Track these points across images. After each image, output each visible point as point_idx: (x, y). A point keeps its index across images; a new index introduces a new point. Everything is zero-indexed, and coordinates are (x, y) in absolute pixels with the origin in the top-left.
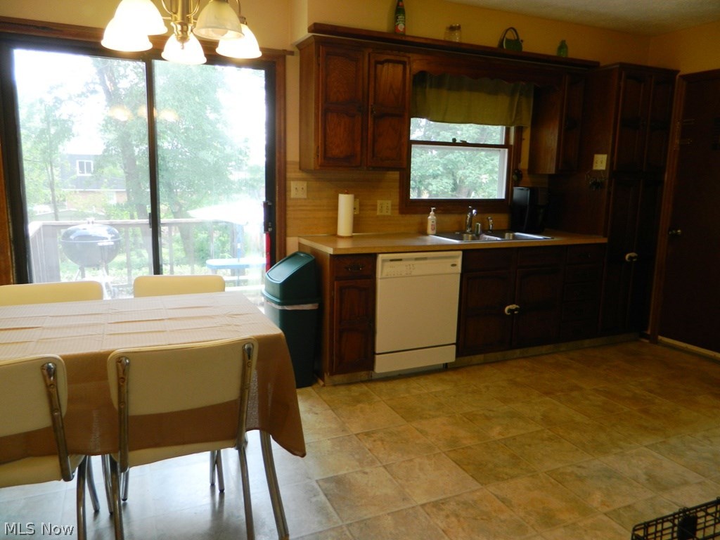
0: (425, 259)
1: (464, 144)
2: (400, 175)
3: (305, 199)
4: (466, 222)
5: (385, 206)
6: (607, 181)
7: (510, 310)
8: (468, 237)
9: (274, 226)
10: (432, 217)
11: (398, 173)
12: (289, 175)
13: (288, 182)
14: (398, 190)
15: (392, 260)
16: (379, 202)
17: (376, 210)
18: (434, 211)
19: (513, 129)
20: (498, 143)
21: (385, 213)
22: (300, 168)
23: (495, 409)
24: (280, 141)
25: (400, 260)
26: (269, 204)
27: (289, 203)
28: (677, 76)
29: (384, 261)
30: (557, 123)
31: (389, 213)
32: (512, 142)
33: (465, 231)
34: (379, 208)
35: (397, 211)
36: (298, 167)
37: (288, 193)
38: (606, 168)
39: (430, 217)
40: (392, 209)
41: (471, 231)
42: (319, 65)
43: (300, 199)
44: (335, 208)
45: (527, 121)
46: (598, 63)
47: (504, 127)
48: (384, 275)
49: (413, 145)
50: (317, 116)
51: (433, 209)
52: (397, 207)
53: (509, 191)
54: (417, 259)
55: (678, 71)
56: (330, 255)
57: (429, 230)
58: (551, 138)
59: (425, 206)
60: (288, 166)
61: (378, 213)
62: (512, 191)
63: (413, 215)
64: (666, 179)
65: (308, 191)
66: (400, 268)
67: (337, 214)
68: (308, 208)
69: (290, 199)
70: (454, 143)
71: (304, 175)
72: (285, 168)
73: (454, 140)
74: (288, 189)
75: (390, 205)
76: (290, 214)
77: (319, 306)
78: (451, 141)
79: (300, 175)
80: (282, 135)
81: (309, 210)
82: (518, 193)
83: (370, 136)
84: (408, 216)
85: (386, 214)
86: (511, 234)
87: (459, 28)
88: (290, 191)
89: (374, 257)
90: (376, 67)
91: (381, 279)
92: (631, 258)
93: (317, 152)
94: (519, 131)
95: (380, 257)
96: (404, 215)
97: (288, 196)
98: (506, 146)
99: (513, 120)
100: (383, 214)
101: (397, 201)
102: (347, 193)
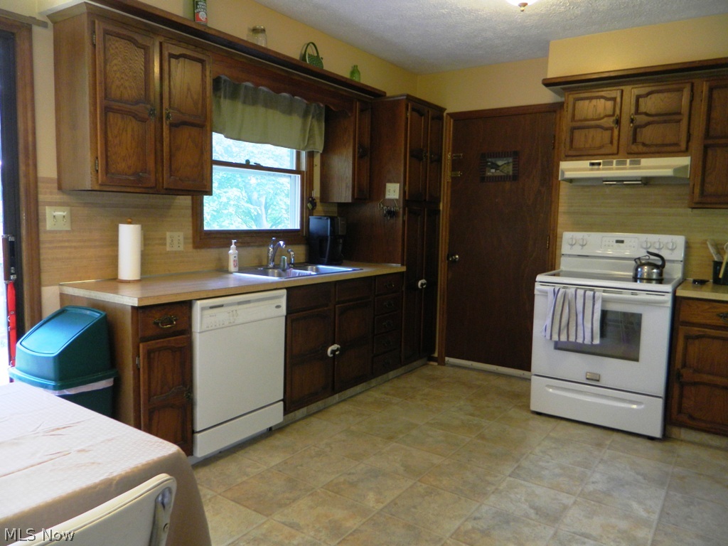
0: (248, 302)
1: (258, 167)
2: (193, 199)
3: (67, 231)
4: (268, 256)
5: (176, 239)
6: (401, 209)
7: (333, 352)
8: (273, 273)
9: (19, 272)
10: (233, 251)
11: (190, 197)
12: (41, 197)
13: (40, 208)
14: (190, 219)
15: (212, 307)
16: (168, 234)
17: (165, 244)
18: (235, 243)
19: (303, 154)
20: (288, 167)
21: (175, 248)
22: (60, 188)
23: (353, 471)
24: (26, 148)
25: (221, 306)
26: (11, 239)
27: (43, 237)
28: (445, 114)
29: (203, 309)
30: (351, 150)
31: (182, 248)
32: (304, 167)
33: (267, 266)
34: (168, 241)
35: (191, 246)
36: (56, 185)
37: (41, 224)
38: (400, 196)
39: (231, 251)
40: (185, 243)
41: (274, 266)
42: (94, 46)
43: (60, 232)
44: (114, 243)
45: (319, 146)
46: (385, 93)
47: (295, 151)
48: (204, 328)
49: (214, 166)
50: (93, 114)
51: (234, 241)
52: (191, 240)
53: (305, 221)
54: (240, 303)
55: (445, 109)
56: (133, 308)
57: (232, 267)
58: (343, 166)
59: (224, 238)
60: (40, 185)
61: (168, 248)
62: (309, 219)
63: (209, 250)
64: (441, 208)
65: (72, 221)
66: (221, 316)
67: (117, 251)
68: (74, 244)
69: (46, 232)
70: (247, 165)
71: (65, 198)
72: (36, 187)
73: (248, 161)
74: (40, 217)
75: (181, 238)
76: (46, 253)
77: (115, 381)
78: (244, 163)
79: (58, 197)
80: (30, 139)
81: (75, 247)
82: (314, 223)
83: (166, 149)
84: (203, 250)
85: (179, 249)
86: (314, 268)
87: (263, 31)
88: (45, 219)
89: (187, 305)
90: (169, 62)
91: (200, 333)
92: (422, 285)
93: (95, 164)
94: (311, 155)
95: (198, 305)
96: (199, 250)
97: (41, 228)
98: (297, 171)
99: (306, 144)
100: (174, 249)
101: (190, 232)
102: (130, 223)
